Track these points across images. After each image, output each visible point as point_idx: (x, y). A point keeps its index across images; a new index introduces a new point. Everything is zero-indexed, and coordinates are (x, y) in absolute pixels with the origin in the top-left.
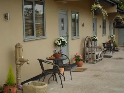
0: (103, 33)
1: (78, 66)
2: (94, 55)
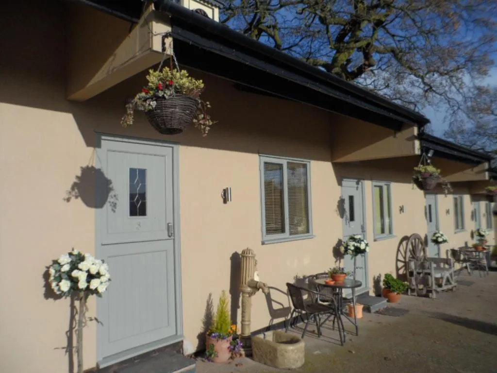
0: (457, 227)
1: (388, 301)
2: (429, 277)
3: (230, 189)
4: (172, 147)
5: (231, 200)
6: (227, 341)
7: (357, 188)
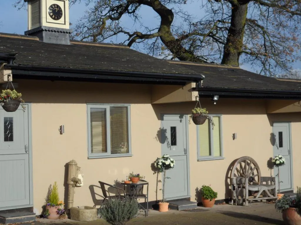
3: (63, 126)
4: (28, 105)
5: (64, 132)
6: (56, 208)
7: (181, 121)
